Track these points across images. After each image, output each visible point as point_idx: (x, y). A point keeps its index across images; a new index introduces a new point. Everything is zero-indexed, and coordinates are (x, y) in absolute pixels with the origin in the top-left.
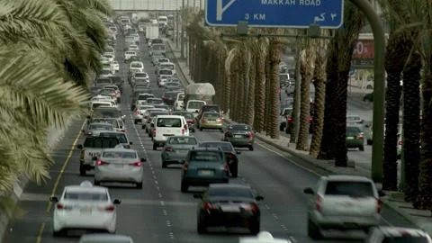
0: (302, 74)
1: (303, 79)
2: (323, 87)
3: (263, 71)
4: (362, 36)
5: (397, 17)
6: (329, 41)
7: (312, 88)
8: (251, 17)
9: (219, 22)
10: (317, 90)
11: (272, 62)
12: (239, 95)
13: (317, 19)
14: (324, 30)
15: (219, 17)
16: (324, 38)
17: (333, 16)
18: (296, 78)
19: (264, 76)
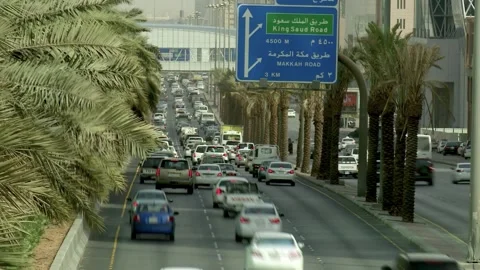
0: (305, 117)
1: (306, 121)
2: (321, 127)
3: (275, 114)
4: (349, 90)
5: (377, 76)
6: (325, 92)
7: (312, 127)
8: (270, 74)
9: (246, 79)
10: (316, 129)
11: (283, 109)
12: (258, 132)
13: (318, 76)
14: (322, 85)
15: (246, 75)
16: (322, 90)
17: (330, 74)
18: (300, 120)
19: (276, 119)
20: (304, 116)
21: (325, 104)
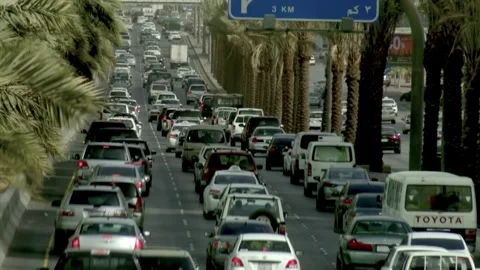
0: (334, 72)
1: (335, 78)
2: (356, 86)
3: (291, 68)
4: (398, 31)
5: (436, 9)
6: (362, 36)
7: (344, 87)
8: (279, 9)
9: (243, 15)
10: (350, 89)
11: (301, 59)
12: (266, 94)
13: (350, 12)
14: (358, 25)
15: (244, 10)
16: (358, 32)
17: (368, 9)
18: (327, 76)
19: (292, 74)
20: (333, 70)
21: (363, 53)
